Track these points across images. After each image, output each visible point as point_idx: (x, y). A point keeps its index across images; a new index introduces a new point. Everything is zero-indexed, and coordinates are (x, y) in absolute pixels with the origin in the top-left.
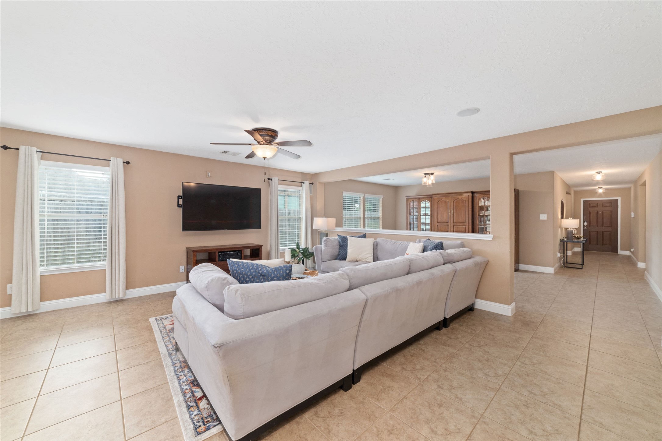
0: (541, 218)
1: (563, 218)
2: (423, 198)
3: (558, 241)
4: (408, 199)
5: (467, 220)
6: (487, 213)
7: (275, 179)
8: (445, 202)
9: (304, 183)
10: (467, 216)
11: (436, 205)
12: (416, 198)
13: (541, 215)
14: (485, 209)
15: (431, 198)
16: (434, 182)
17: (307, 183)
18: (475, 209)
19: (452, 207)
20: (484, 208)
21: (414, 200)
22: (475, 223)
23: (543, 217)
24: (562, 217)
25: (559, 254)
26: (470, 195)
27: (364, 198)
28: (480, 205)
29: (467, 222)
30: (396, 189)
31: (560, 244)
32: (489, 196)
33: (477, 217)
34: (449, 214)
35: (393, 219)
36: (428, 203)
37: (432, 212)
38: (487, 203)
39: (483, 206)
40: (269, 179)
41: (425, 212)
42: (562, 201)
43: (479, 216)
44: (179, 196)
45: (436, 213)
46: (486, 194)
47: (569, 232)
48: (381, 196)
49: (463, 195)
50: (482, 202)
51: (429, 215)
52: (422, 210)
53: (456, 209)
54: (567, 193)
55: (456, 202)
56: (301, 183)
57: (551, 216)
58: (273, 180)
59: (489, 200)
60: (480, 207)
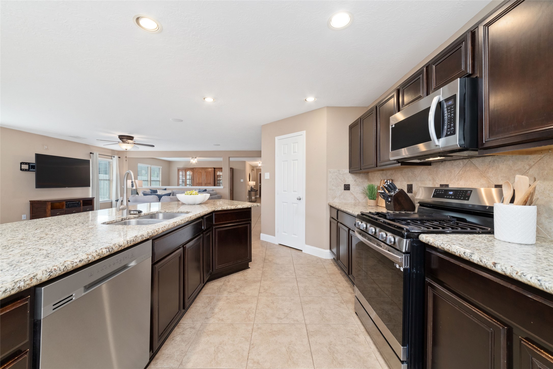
0: (241, 181)
2: (188, 169)
3: (248, 191)
4: (179, 169)
5: (211, 182)
6: (220, 179)
7: (97, 154)
8: (201, 173)
9: (114, 157)
10: (211, 180)
11: (196, 174)
12: (184, 169)
15: (192, 169)
16: (197, 162)
17: (116, 157)
18: (215, 177)
19: (204, 175)
20: (219, 176)
21: (183, 170)
22: (215, 183)
23: (242, 180)
24: (249, 181)
25: (248, 197)
26: (213, 169)
27: (151, 168)
28: (217, 174)
29: (211, 183)
30: (170, 162)
31: (248, 193)
32: (221, 170)
33: (216, 180)
34: (203, 179)
35: (167, 181)
36: (191, 172)
37: (193, 178)
38: (221, 174)
39: (219, 175)
40: (91, 153)
41: (189, 178)
42: (250, 174)
43: (217, 180)
44: (22, 163)
45: (196, 178)
46: (220, 169)
47: (251, 187)
48: (161, 167)
49: (210, 169)
50: (218, 173)
51: (191, 180)
52: (187, 176)
53: (206, 176)
54: (252, 170)
55: (206, 173)
56: (112, 157)
57: (245, 180)
58: (95, 154)
59: (221, 172)
60: (217, 175)
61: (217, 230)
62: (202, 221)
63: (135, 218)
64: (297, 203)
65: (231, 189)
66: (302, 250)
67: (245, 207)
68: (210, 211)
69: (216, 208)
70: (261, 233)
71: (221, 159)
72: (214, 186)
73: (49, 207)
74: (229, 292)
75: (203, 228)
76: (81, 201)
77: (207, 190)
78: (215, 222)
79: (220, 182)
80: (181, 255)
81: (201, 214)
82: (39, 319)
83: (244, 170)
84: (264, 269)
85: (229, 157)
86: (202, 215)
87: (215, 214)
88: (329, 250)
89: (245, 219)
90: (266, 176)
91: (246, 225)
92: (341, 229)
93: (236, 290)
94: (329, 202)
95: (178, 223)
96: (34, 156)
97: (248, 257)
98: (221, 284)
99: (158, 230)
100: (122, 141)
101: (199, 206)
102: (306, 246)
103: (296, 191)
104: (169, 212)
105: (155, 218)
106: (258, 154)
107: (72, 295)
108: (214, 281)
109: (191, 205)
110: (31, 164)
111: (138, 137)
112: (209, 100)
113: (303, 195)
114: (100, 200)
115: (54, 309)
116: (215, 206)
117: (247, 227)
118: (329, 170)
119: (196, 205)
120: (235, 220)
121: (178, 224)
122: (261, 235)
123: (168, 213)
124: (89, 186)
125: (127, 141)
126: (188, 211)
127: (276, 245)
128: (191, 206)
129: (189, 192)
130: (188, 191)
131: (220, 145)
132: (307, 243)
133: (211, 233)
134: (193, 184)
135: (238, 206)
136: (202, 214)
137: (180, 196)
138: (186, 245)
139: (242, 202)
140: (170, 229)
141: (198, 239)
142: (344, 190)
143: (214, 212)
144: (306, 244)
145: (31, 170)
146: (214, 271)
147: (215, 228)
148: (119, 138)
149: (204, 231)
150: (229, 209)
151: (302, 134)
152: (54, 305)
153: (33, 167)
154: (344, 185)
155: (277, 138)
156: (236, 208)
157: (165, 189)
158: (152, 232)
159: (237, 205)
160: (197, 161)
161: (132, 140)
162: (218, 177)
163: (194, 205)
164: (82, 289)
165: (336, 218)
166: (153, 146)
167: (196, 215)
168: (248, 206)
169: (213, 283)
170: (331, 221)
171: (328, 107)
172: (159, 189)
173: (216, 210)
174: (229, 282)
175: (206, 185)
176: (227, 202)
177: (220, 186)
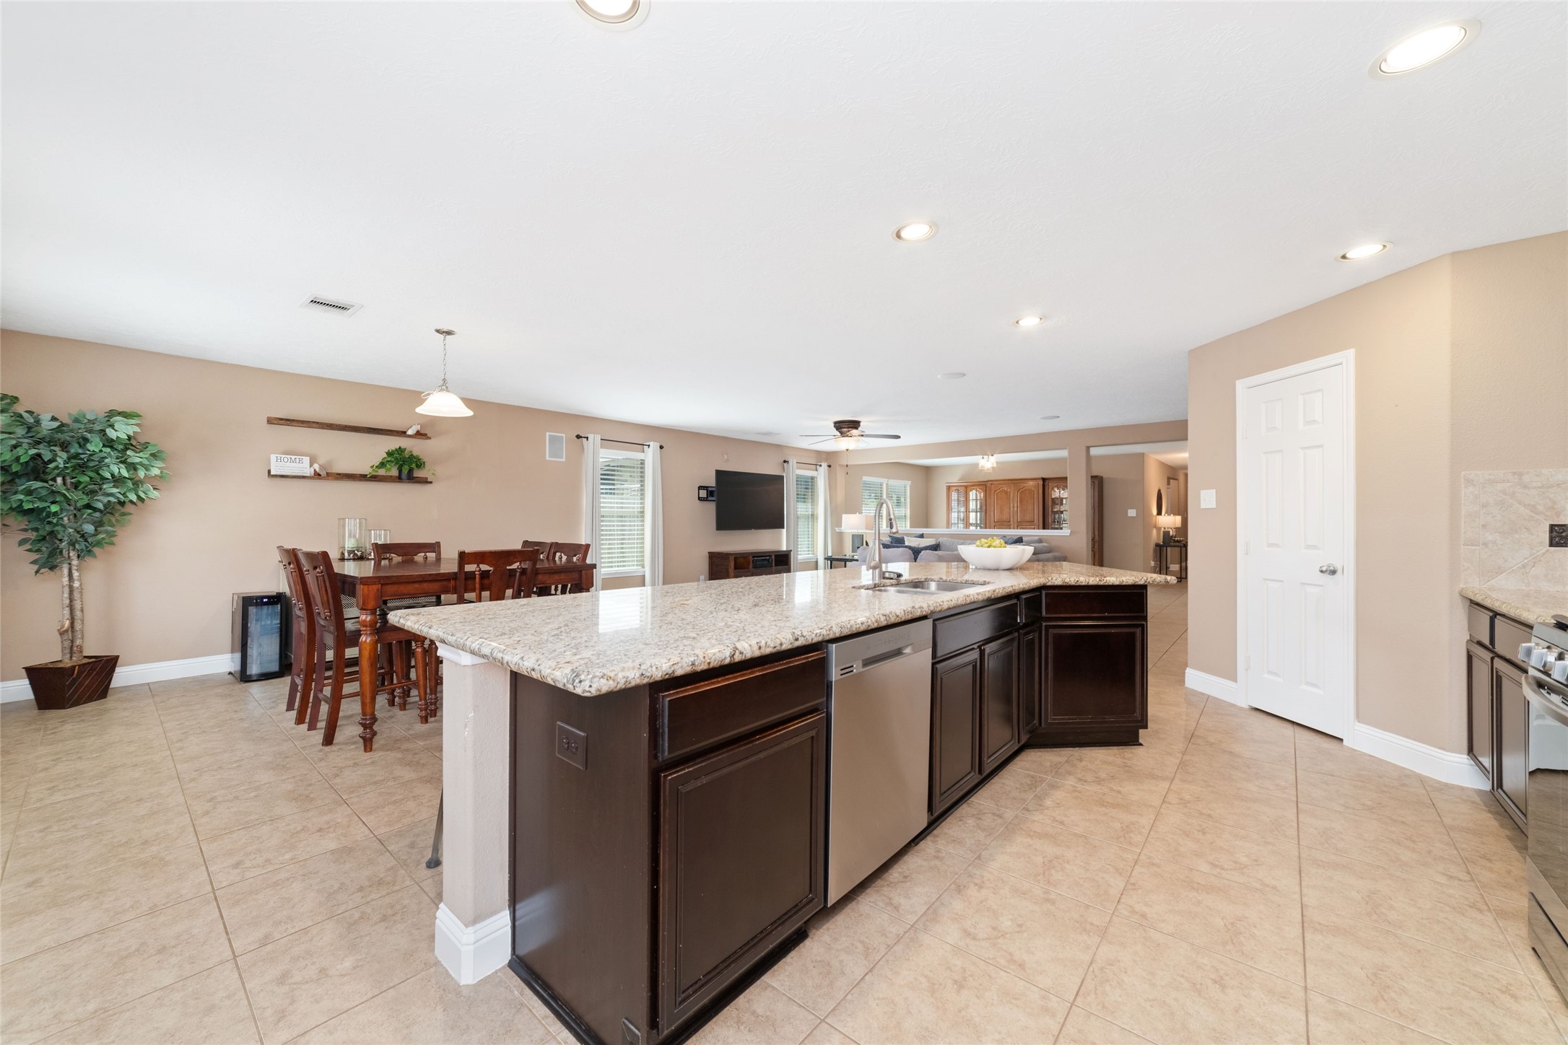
0: (1129, 515)
1: (1161, 514)
2: (973, 486)
3: (1152, 546)
4: (949, 486)
5: (1036, 517)
6: (1062, 508)
7: (793, 462)
8: (1006, 492)
9: (821, 466)
10: (1036, 511)
11: (992, 497)
12: (961, 486)
13: (1129, 511)
14: (1058, 502)
15: (983, 485)
16: (995, 465)
17: (824, 465)
18: (1046, 503)
19: (1016, 499)
21: (959, 489)
22: (1047, 521)
23: (1132, 513)
24: (1159, 513)
25: (1154, 563)
26: (1041, 482)
27: (887, 485)
28: (1053, 497)
29: (1036, 521)
30: (928, 470)
31: (1155, 551)
32: (1065, 484)
33: (1050, 513)
34: (1012, 509)
35: (923, 517)
36: (980, 493)
37: (984, 508)
38: (1064, 494)
39: (1057, 498)
40: (785, 462)
41: (974, 507)
42: (1159, 491)
43: (1052, 512)
44: (701, 487)
45: (992, 508)
46: (1062, 481)
47: (1166, 534)
48: (909, 482)
49: (1031, 483)
50: (1056, 493)
51: (981, 512)
52: (971, 503)
53: (1021, 502)
54: (1169, 479)
55: (1021, 493)
56: (816, 466)
57: (1144, 511)
58: (790, 463)
59: (1063, 490)
60: (1053, 499)
61: (1051, 631)
62: (1017, 603)
63: (892, 585)
64: (1322, 586)
65: (1097, 537)
66: (1341, 740)
67: (1127, 584)
68: (1036, 584)
69: (1050, 578)
70: (1186, 665)
71: (1063, 453)
72: (1044, 528)
73: (732, 564)
74: (1080, 780)
75: (1019, 621)
76: (773, 557)
77: (1024, 539)
78: (1047, 611)
79: (1060, 518)
80: (976, 662)
81: (1014, 588)
82: (830, 680)
83: (1141, 480)
84: (1186, 757)
85: (1088, 448)
86: (1016, 591)
87: (1046, 593)
88: (1466, 756)
89: (1127, 615)
90: (1204, 499)
91: (1132, 630)
92: (1505, 682)
93: (1099, 781)
94: (1462, 586)
95: (972, 597)
96: (714, 474)
97: (1138, 714)
98: (1063, 759)
99: (941, 604)
100: (840, 432)
101: (1008, 573)
102: (1356, 728)
103: (1315, 547)
104: (948, 580)
105: (923, 588)
106: (1176, 431)
107: (852, 666)
108: (1042, 750)
109: (989, 570)
110: (710, 489)
111: (867, 422)
112: (1030, 322)
113: (1345, 557)
114: (800, 557)
115: (841, 675)
116: (1046, 575)
117: (1133, 635)
118: (1463, 473)
119: (1001, 572)
120: (1099, 613)
121: (973, 600)
122: (1186, 674)
123: (946, 581)
124: (784, 528)
125: (849, 431)
126: (987, 580)
127: (1241, 709)
128: (992, 572)
129: (986, 540)
130: (983, 540)
131: (1058, 417)
132: (1360, 716)
133: (1037, 635)
134: (985, 524)
135: (1108, 579)
136: (1017, 588)
137: (966, 551)
138: (985, 647)
139: (1122, 571)
140: (959, 606)
141: (1008, 641)
142: (1551, 545)
143: (1044, 587)
144: (1359, 722)
145: (710, 498)
146: (1043, 725)
147: (1046, 626)
148: (835, 426)
149: (1018, 628)
150: (1083, 584)
151: (1339, 362)
152: (842, 670)
153: (710, 493)
154: (1552, 527)
155: (1241, 385)
156: (1102, 583)
157: (922, 536)
158: (935, 605)
159: (1105, 577)
160: (997, 463)
161: (857, 428)
162: (1056, 502)
163: (996, 572)
164: (860, 663)
165: (1487, 642)
166: (898, 437)
167: (1004, 588)
168: (1137, 580)
169: (1039, 753)
170: (1471, 653)
171: (1458, 256)
172: (908, 535)
173: (1049, 584)
174: (1081, 760)
175: (1020, 525)
176: (1078, 569)
177: (1061, 529)
